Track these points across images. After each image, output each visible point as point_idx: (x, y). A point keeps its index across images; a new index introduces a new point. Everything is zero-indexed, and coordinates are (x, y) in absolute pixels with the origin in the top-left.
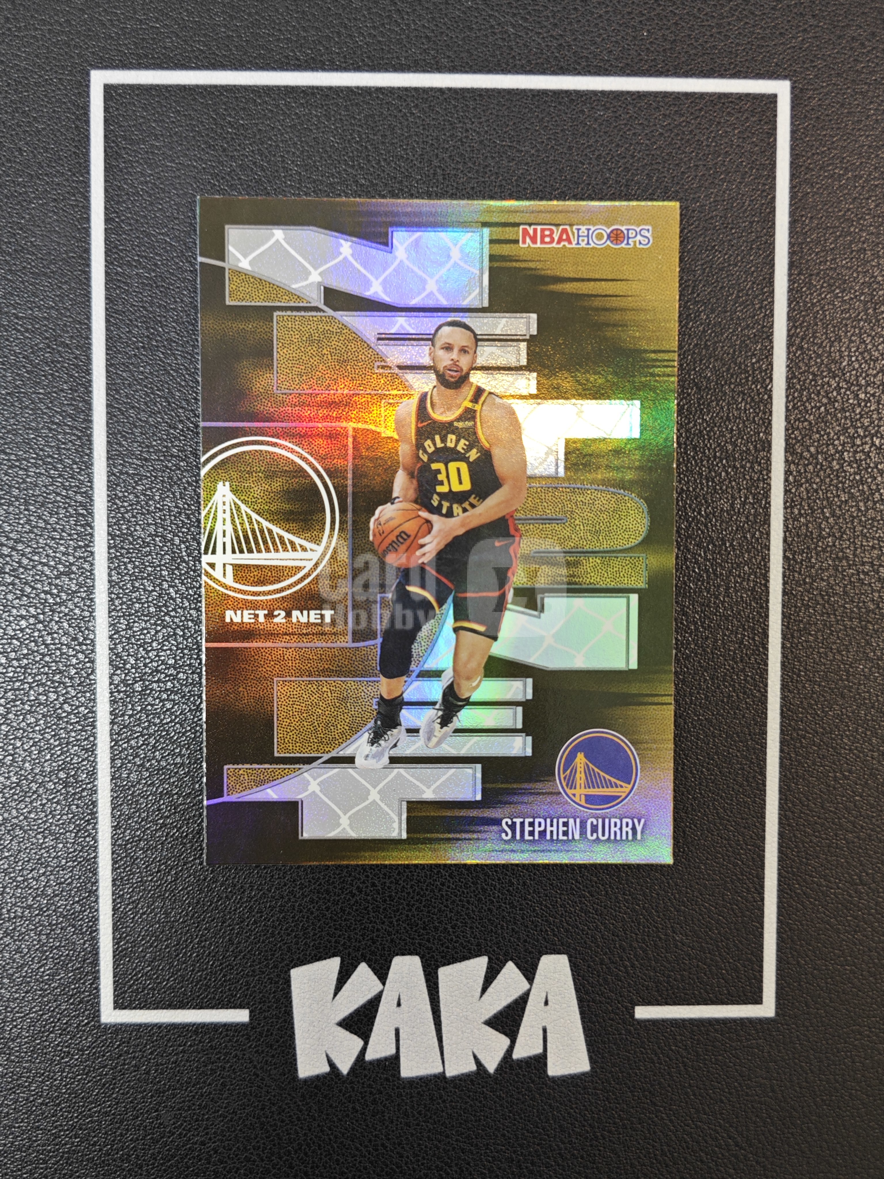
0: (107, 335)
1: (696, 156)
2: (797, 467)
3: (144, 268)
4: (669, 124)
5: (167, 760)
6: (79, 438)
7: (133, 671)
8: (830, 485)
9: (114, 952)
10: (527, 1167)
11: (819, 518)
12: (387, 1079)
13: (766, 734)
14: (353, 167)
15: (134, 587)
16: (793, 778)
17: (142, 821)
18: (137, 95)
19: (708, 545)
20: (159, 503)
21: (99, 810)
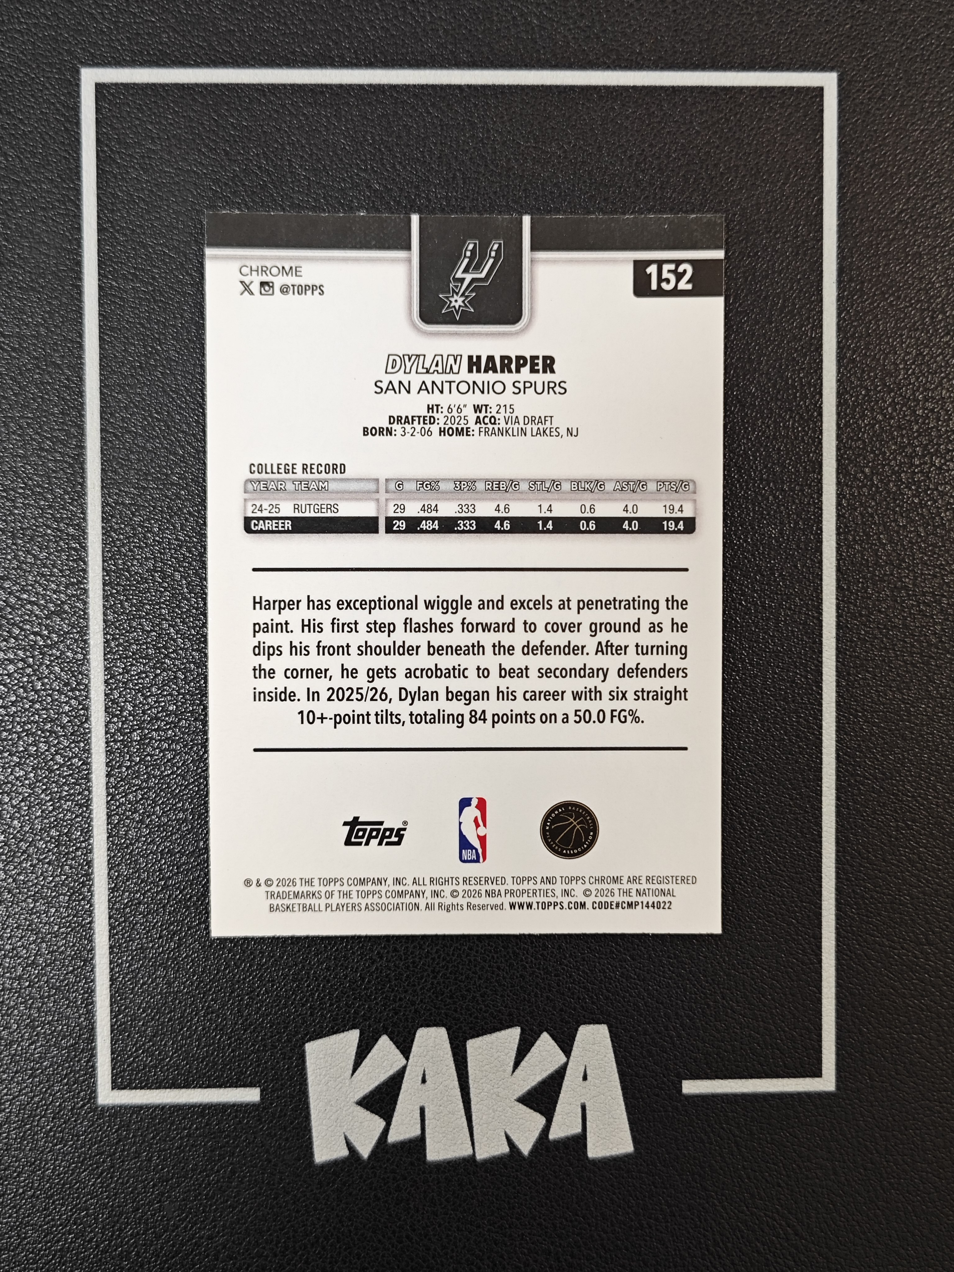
0: (100, 354)
1: (737, 155)
2: (851, 490)
3: (142, 281)
4: (706, 121)
5: (168, 816)
6: (71, 465)
7: (131, 718)
8: (887, 508)
9: (112, 1026)
10: (565, 1260)
11: (876, 545)
12: (412, 1164)
13: (820, 779)
14: (365, 170)
15: (131, 627)
16: (852, 829)
17: (141, 883)
18: (132, 95)
19: (755, 575)
20: (158, 535)
21: (95, 870)
